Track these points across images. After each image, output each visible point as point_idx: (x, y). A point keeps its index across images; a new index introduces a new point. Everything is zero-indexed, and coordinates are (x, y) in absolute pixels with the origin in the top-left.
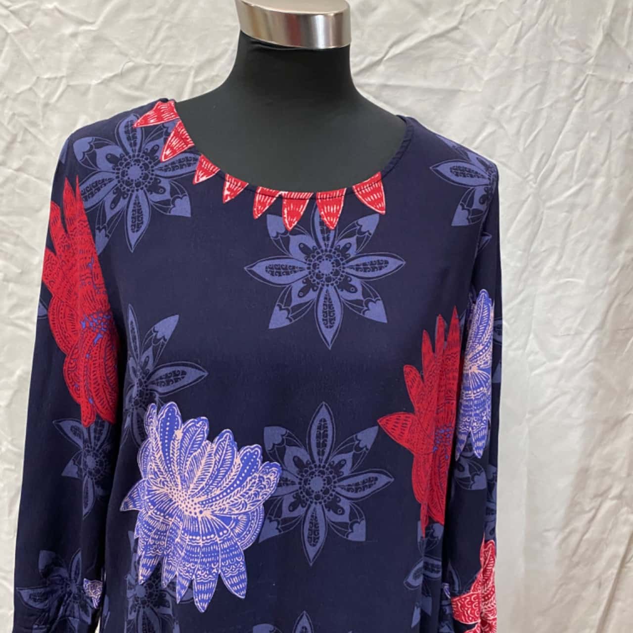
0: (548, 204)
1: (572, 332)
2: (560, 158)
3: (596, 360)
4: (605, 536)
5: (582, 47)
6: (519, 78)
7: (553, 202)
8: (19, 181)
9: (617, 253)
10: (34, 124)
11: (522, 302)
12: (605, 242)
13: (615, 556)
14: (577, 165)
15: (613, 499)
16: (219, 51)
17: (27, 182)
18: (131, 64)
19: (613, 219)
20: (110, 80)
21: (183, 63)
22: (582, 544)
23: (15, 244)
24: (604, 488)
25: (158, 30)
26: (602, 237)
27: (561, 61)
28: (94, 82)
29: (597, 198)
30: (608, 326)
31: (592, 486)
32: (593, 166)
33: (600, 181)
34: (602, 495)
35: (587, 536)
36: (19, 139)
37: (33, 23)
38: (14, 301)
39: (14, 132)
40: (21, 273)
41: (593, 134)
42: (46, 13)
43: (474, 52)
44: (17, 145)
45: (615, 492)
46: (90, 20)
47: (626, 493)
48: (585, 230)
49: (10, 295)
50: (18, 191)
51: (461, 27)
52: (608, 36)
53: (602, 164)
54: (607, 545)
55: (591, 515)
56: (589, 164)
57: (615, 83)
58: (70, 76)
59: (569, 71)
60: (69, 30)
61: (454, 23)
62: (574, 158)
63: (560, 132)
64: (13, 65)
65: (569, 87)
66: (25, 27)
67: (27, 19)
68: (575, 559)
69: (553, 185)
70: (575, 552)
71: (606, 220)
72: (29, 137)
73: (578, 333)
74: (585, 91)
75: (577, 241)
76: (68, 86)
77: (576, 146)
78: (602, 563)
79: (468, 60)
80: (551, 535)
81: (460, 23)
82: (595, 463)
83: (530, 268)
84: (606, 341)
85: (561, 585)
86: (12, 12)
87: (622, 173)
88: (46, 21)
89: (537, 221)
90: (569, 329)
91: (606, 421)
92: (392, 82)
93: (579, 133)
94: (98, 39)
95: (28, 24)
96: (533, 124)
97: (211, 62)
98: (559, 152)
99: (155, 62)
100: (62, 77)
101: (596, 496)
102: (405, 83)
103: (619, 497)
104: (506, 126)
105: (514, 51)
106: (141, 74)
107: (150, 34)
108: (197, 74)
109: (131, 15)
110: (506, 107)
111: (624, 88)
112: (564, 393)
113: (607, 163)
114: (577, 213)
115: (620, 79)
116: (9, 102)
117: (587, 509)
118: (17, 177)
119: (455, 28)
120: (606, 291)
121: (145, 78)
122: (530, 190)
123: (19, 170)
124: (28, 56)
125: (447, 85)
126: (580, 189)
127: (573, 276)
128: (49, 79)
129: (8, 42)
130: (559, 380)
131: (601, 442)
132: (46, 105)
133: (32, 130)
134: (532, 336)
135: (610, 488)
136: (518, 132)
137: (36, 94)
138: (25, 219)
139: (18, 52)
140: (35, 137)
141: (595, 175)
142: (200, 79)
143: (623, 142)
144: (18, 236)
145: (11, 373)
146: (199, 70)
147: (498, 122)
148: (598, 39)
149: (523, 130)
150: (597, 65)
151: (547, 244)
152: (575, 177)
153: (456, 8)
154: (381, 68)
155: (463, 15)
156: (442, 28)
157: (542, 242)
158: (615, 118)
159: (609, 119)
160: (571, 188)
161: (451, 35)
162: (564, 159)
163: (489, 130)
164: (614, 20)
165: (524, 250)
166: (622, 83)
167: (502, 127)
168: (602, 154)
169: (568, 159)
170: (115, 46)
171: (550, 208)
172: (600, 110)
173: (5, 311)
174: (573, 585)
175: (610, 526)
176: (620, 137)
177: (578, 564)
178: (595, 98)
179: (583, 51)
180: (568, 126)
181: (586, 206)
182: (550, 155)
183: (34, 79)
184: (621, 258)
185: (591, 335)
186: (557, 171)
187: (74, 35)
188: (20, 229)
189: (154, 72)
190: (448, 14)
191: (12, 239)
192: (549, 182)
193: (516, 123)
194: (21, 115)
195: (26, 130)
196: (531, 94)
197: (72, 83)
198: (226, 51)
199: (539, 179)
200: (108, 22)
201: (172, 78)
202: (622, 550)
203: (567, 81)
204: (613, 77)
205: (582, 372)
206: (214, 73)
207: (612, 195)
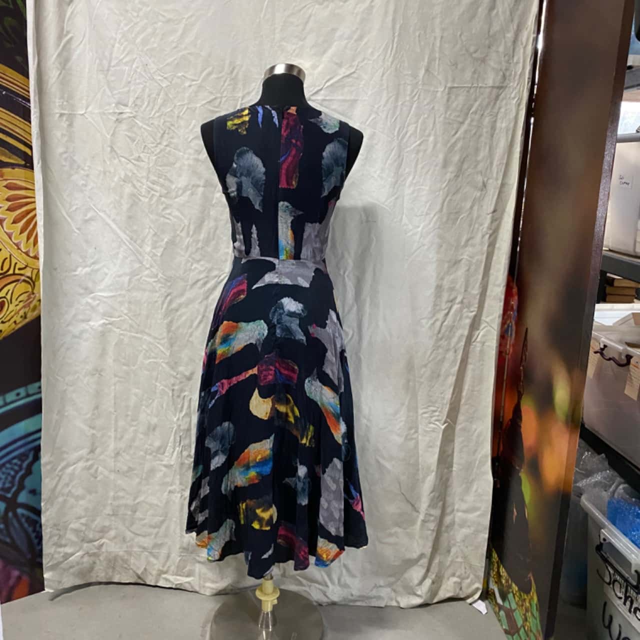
0: (406, 150)
1: (424, 213)
2: (410, 128)
3: (439, 228)
4: (456, 324)
5: (415, 76)
6: (385, 92)
7: (408, 149)
8: (167, 151)
9: (446, 174)
10: (172, 125)
11: (396, 199)
12: (438, 168)
13: (462, 336)
14: (418, 131)
15: (459, 303)
16: (251, 89)
17: (170, 151)
18: (214, 97)
19: (441, 157)
20: (205, 104)
21: (236, 95)
22: (443, 327)
23: (165, 180)
24: (451, 298)
25: (225, 82)
26: (436, 166)
27: (405, 84)
28: (198, 105)
29: (431, 146)
30: (445, 210)
31: (445, 296)
32: (427, 132)
33: (431, 138)
34: (452, 301)
35: (445, 323)
36: (167, 132)
37: (173, 82)
38: (164, 206)
39: (164, 129)
40: (167, 193)
41: (426, 116)
42: (179, 77)
43: (363, 82)
44: (166, 135)
45: (459, 299)
46: (196, 78)
47: (465, 301)
48: (426, 162)
49: (162, 204)
50: (167, 155)
51: (357, 71)
52: (427, 70)
53: (432, 130)
54: (457, 329)
55: (446, 311)
56: (425, 130)
57: (434, 91)
58: (189, 104)
59: (409, 88)
60: (187, 84)
61: (353, 70)
62: (416, 127)
63: (408, 116)
64: (165, 101)
65: (410, 95)
66: (169, 84)
67: (170, 80)
68: (440, 336)
69: (407, 142)
70: (439, 332)
71: (437, 157)
72: (171, 131)
73: (427, 214)
74: (419, 96)
75: (422, 168)
76: (188, 108)
77: (417, 122)
78: (455, 340)
79: (361, 86)
80: (424, 321)
81: (356, 70)
82: (446, 284)
83: (399, 182)
84: (444, 219)
85: (434, 350)
86: (165, 78)
87: (443, 134)
88: (179, 81)
89: (401, 158)
90: (423, 212)
91: (449, 262)
92: (327, 98)
93: (418, 116)
94: (200, 87)
95: (171, 82)
96: (394, 113)
97: (249, 93)
98: (408, 126)
99: (224, 95)
100: (184, 105)
101: (448, 301)
102: (333, 98)
103: (462, 302)
104: (380, 114)
105: (382, 80)
106: (219, 100)
107: (222, 84)
108: (242, 100)
109: (213, 76)
110: (380, 106)
111: (439, 94)
112: (424, 245)
113: (435, 129)
114: (421, 154)
115: (436, 90)
116: (163, 117)
117: (444, 308)
118: (165, 149)
119: (354, 72)
120: (441, 192)
121: (220, 102)
122: (395, 143)
123: (166, 146)
124: (171, 97)
125: (352, 98)
126: (422, 142)
127: (422, 185)
128: (179, 105)
129: (162, 91)
130: (420, 239)
131: (448, 273)
132: (178, 117)
133: (172, 128)
134: (404, 216)
135: (455, 298)
136: (387, 117)
137: (174, 113)
138: (168, 168)
139: (167, 95)
140: (174, 132)
141: (429, 135)
142: (243, 102)
143: (441, 119)
144: (165, 176)
145: (163, 240)
146: (243, 98)
147: (377, 113)
148: (422, 72)
149: (389, 116)
150: (424, 84)
151: (407, 170)
152: (418, 137)
153: (353, 64)
154: (322, 92)
155: (358, 66)
156: (348, 73)
157: (405, 170)
158: (436, 108)
159: (433, 108)
160: (416, 142)
161: (352, 75)
162: (412, 129)
163: (373, 116)
164: (429, 63)
165: (395, 173)
166: (437, 91)
167: (378, 115)
168: (431, 126)
169: (413, 129)
170: (207, 89)
171: (407, 152)
172: (427, 104)
173: (160, 211)
174: (440, 350)
175: (458, 318)
176: (440, 117)
177: (441, 339)
178: (425, 99)
179: (415, 78)
180: (412, 112)
181: (425, 151)
182: (404, 127)
183: (173, 106)
184: (449, 176)
185: (435, 215)
186: (408, 134)
187: (190, 86)
188: (166, 172)
189: (224, 99)
190: (351, 66)
191: (164, 177)
192: (405, 140)
193: (385, 113)
194: (168, 122)
195: (170, 128)
196: (391, 99)
197: (190, 106)
198: (254, 89)
199: (400, 138)
200: (204, 80)
201: (231, 102)
202: (466, 333)
203: (409, 93)
204: (432, 89)
205: (432, 234)
206: (249, 99)
207: (439, 145)
